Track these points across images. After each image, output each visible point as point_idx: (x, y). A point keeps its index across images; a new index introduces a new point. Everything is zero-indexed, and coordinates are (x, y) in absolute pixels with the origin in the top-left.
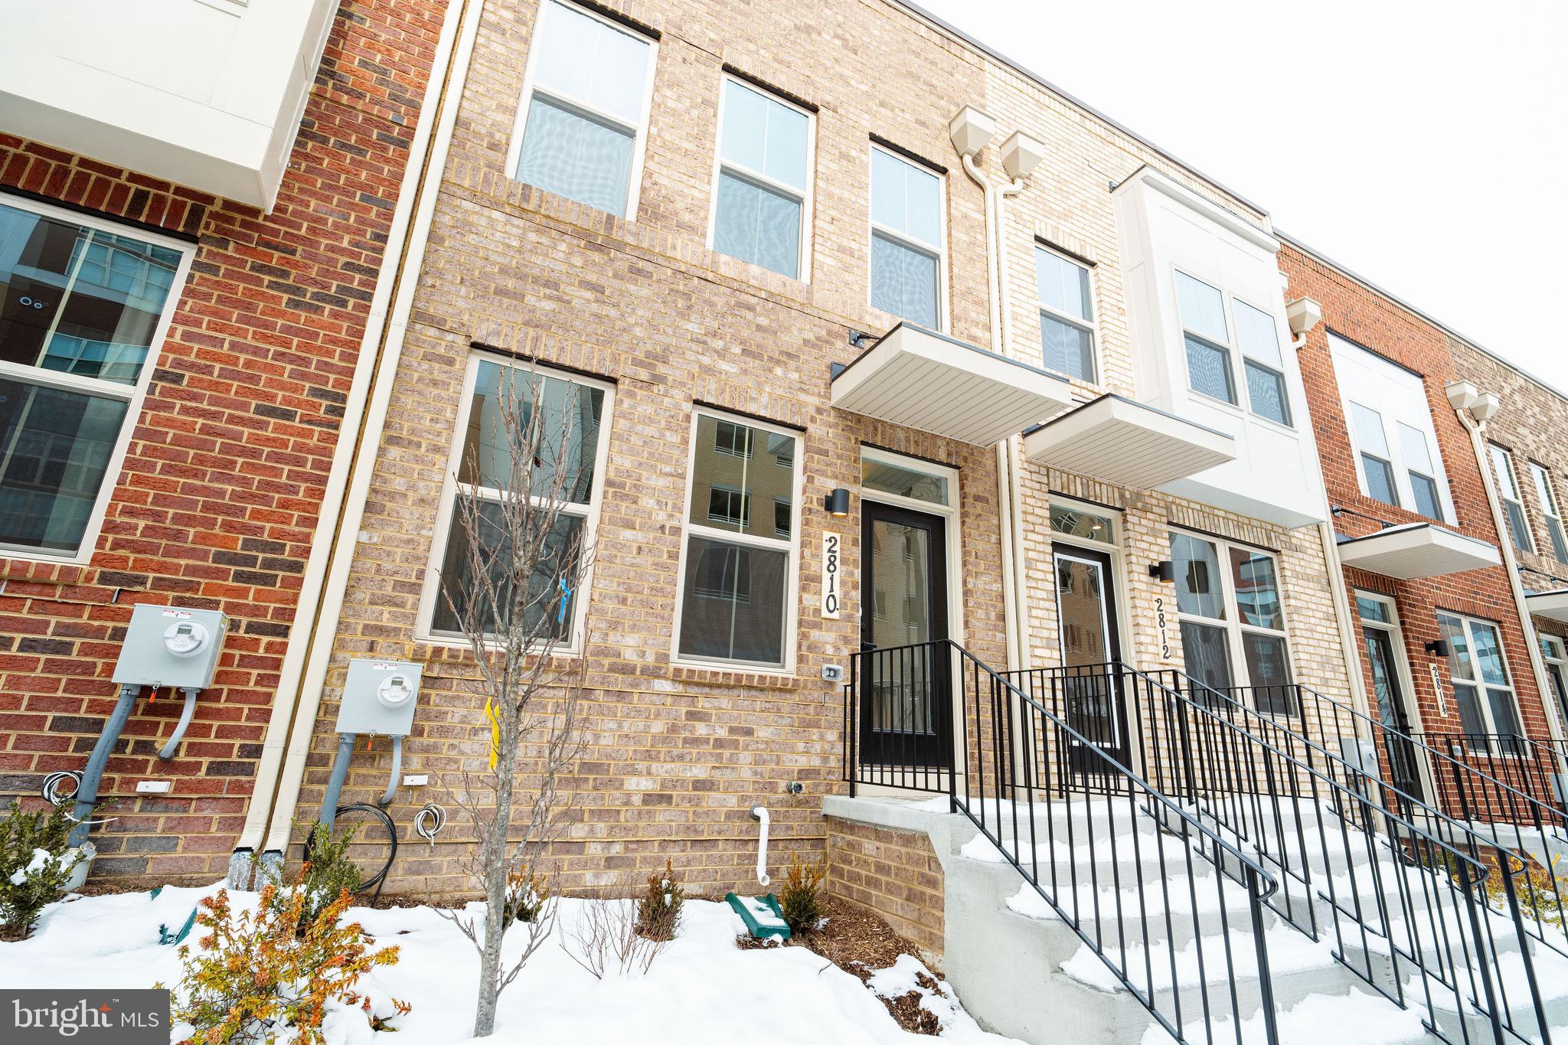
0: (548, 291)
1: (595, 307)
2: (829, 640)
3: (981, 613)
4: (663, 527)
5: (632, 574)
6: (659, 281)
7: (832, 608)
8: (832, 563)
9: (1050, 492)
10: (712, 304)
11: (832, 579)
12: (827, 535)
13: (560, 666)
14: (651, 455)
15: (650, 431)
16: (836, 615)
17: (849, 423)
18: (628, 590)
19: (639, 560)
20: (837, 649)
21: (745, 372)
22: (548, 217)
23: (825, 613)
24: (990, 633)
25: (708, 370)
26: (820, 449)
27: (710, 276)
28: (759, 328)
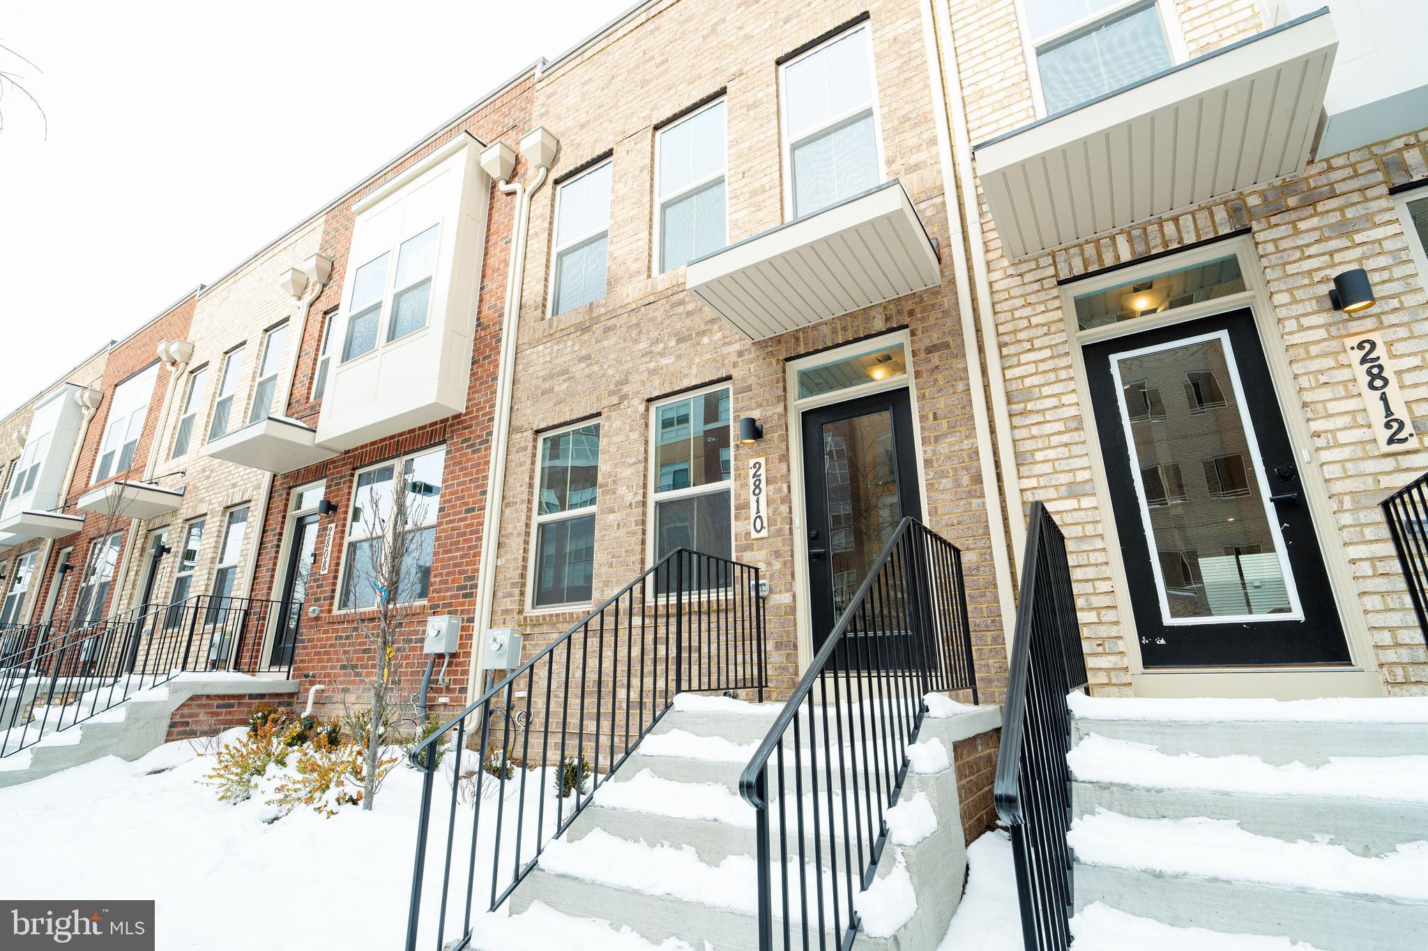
0: (564, 377)
1: (587, 371)
2: (761, 558)
3: (946, 483)
4: (631, 504)
5: (615, 545)
6: (621, 327)
7: (758, 528)
8: (757, 487)
9: (1061, 283)
10: (653, 319)
11: (758, 502)
12: (752, 462)
13: (578, 617)
14: (622, 455)
15: (621, 438)
16: (764, 533)
17: (770, 349)
18: (613, 557)
19: (618, 534)
20: (769, 564)
21: (679, 357)
22: (562, 330)
23: (754, 535)
24: (962, 503)
25: (653, 372)
26: (743, 388)
27: (652, 299)
28: (688, 314)
